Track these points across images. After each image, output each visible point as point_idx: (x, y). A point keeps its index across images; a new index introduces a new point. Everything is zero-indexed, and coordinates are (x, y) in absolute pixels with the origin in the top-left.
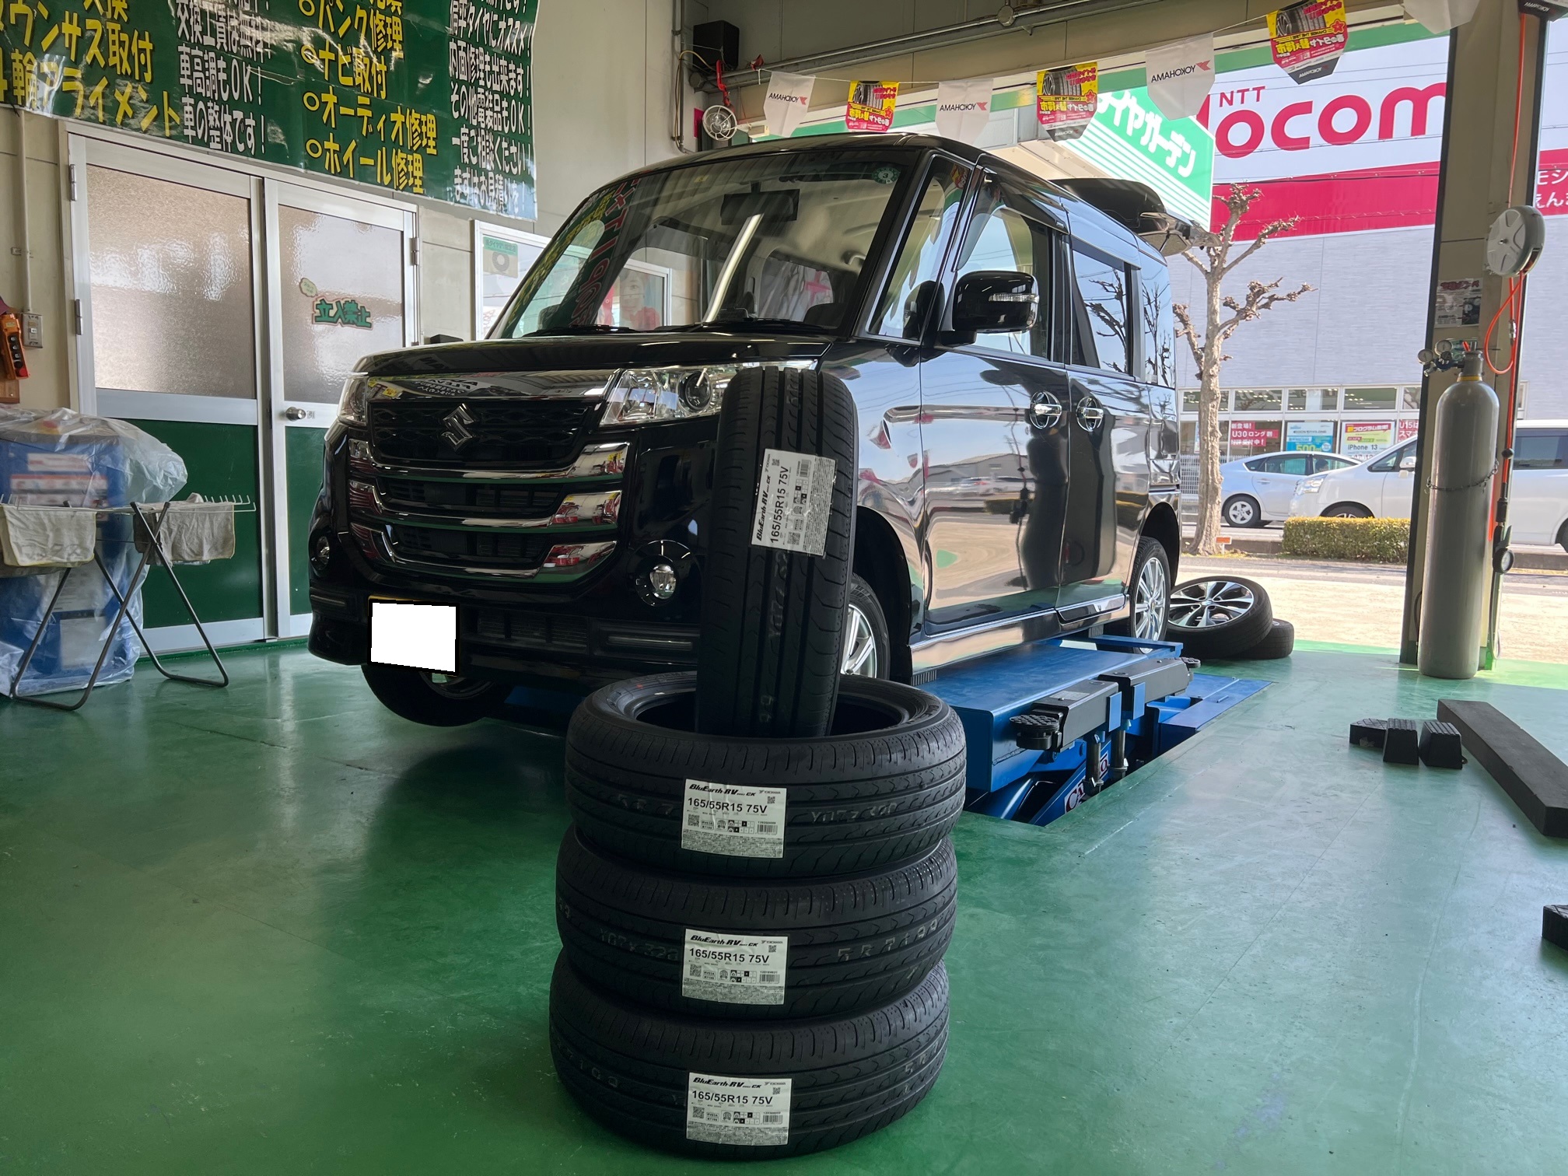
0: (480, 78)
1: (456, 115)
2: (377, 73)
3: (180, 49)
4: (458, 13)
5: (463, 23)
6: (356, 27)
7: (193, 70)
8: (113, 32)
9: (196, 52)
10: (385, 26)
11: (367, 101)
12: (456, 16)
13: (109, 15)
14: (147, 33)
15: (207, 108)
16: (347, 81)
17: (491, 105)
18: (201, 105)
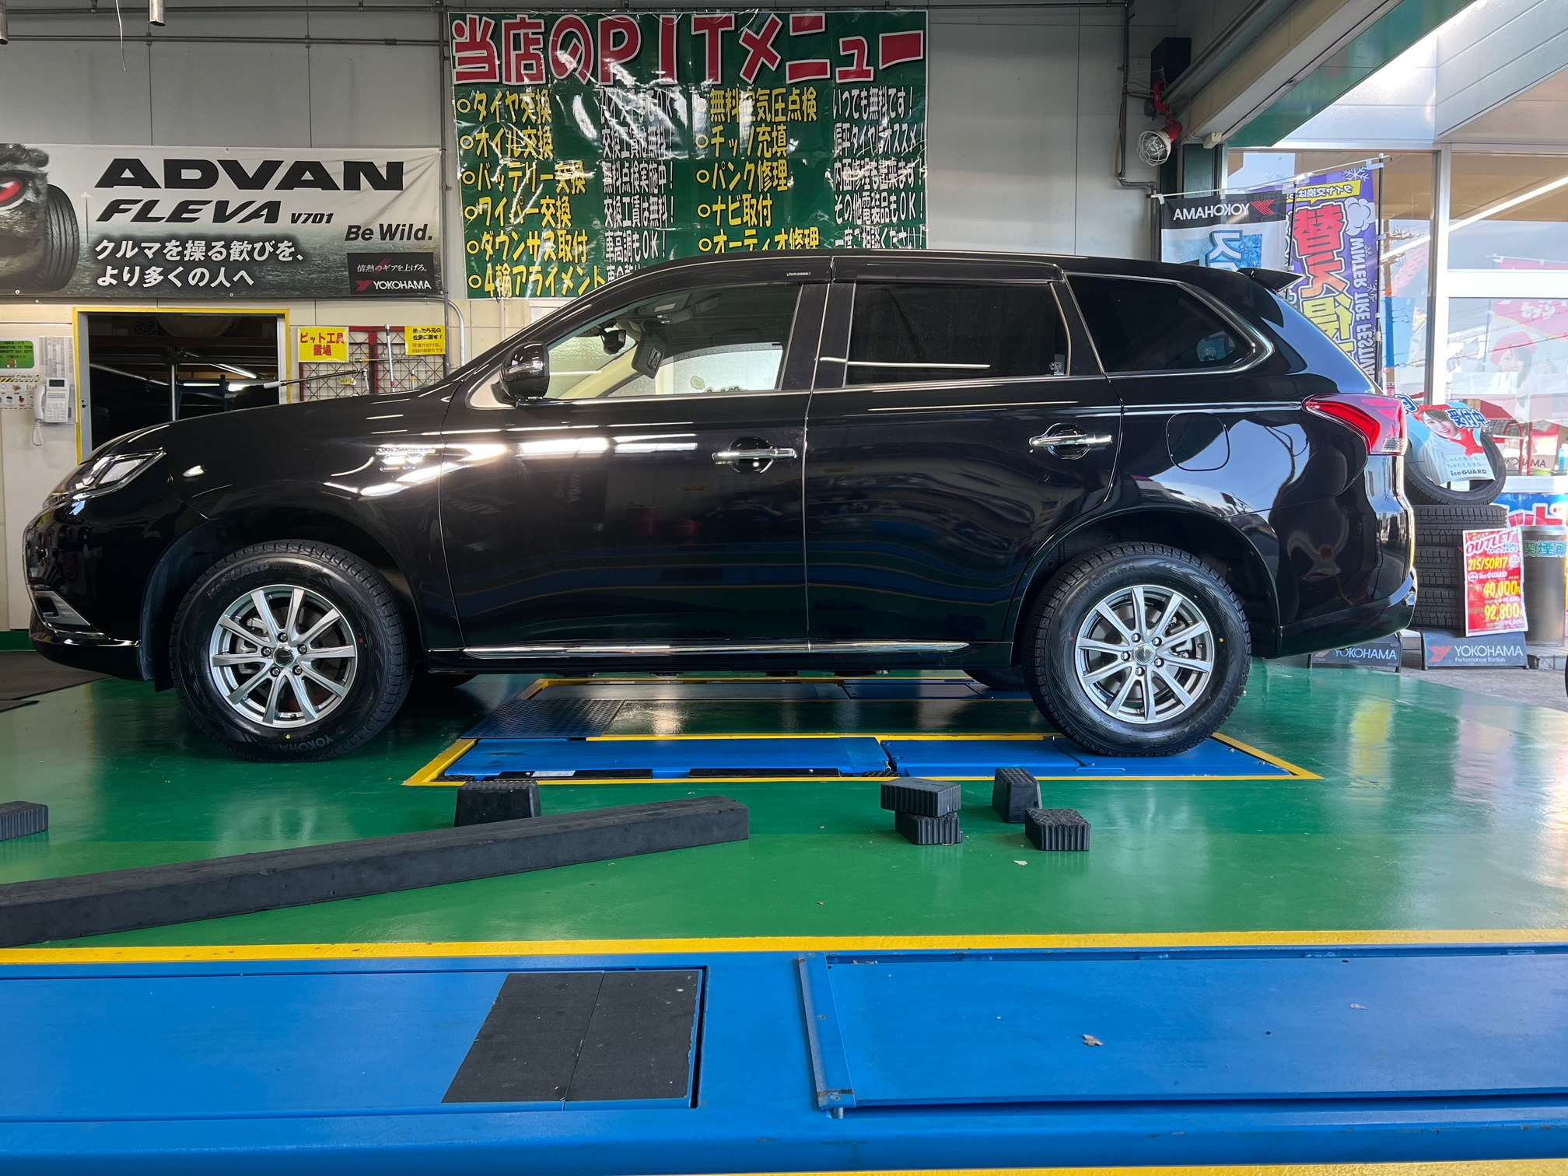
0: (865, 184)
1: (840, 221)
2: (763, 207)
3: (606, 234)
4: (842, 138)
5: (847, 144)
6: (745, 179)
7: (615, 246)
8: (562, 236)
9: (616, 234)
10: (771, 171)
11: (753, 232)
12: (840, 141)
13: (559, 228)
14: (584, 231)
15: (624, 269)
16: (738, 221)
17: (878, 203)
18: (620, 269)
